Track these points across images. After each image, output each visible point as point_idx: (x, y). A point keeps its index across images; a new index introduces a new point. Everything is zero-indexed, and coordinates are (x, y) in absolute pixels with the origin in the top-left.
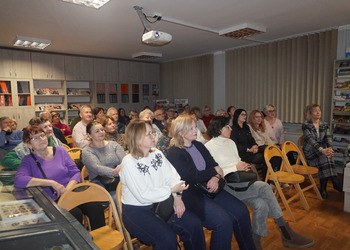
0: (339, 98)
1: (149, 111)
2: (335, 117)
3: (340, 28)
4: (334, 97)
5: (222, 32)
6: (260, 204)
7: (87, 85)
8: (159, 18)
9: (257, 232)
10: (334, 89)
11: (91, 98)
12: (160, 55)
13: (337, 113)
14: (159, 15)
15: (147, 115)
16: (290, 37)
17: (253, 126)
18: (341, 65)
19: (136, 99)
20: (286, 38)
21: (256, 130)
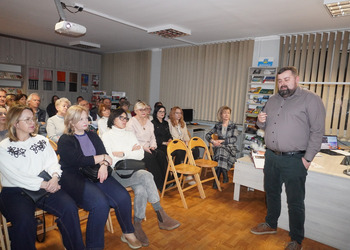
0: (252, 102)
1: (66, 100)
2: (248, 118)
3: (257, 39)
4: (247, 101)
5: (150, 30)
6: (139, 190)
7: (18, 69)
8: (81, 9)
9: (136, 215)
10: (248, 93)
11: (22, 83)
12: (98, 46)
13: (249, 115)
14: (80, 6)
15: (63, 103)
16: (217, 42)
17: (172, 122)
18: (255, 72)
19: (73, 88)
20: (213, 42)
21: (174, 125)
